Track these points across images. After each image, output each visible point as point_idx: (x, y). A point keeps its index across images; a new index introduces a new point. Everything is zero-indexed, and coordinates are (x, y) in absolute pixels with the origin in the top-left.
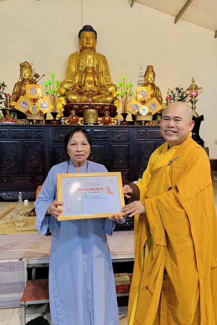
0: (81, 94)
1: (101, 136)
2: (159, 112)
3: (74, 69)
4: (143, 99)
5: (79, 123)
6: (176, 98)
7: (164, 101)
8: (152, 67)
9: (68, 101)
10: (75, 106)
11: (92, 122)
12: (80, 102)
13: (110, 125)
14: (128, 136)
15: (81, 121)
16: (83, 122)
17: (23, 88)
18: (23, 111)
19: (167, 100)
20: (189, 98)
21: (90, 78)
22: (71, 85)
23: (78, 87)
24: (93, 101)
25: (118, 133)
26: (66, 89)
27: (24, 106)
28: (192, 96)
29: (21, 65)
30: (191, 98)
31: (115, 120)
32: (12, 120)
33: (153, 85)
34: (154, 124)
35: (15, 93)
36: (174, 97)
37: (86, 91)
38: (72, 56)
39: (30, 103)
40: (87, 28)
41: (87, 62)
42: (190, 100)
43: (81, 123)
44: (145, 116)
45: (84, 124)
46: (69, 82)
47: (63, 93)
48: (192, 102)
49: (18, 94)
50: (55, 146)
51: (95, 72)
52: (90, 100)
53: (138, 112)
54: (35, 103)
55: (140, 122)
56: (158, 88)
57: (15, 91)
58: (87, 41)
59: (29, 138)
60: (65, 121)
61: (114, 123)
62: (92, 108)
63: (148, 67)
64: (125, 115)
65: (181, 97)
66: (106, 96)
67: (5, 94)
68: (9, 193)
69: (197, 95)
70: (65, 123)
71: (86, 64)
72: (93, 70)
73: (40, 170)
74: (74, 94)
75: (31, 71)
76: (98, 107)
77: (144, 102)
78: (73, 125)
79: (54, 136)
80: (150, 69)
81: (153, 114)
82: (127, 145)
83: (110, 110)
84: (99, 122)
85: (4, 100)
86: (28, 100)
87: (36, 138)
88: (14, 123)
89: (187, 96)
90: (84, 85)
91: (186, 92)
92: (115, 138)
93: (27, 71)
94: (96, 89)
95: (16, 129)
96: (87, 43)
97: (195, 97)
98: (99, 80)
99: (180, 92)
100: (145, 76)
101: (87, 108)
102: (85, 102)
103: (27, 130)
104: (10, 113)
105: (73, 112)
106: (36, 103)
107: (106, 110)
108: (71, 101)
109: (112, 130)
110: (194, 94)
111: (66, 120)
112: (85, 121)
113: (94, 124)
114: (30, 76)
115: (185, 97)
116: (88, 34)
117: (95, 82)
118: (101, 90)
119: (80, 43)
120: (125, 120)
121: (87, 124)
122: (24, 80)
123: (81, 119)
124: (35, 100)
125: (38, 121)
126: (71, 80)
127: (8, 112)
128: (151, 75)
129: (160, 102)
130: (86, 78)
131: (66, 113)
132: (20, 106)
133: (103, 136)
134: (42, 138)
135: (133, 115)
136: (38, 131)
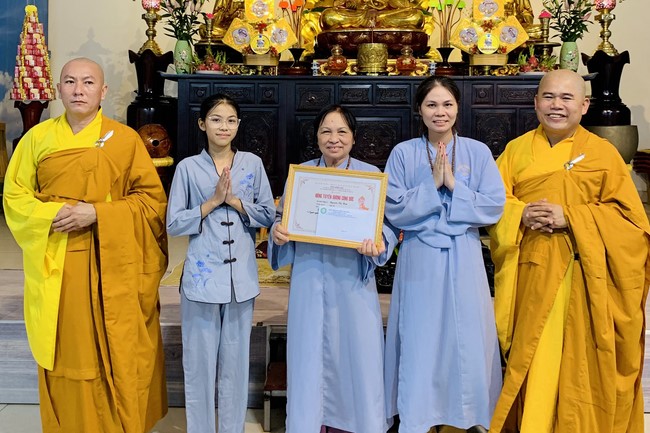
0: (353, 9)
1: (394, 100)
2: (525, 46)
4: (487, 19)
5: (348, 70)
6: (563, 15)
7: (537, 21)
9: (326, 26)
10: (340, 36)
11: (375, 69)
12: (351, 27)
13: (414, 75)
15: (353, 66)
16: (355, 68)
18: (239, 48)
19: (541, 18)
20: (594, 12)
24: (378, 24)
27: (241, 38)
28: (601, 9)
30: (598, 13)
31: (424, 63)
34: (513, 70)
35: (219, 9)
36: (559, 12)
37: (363, 3)
39: (253, 32)
42: (597, 18)
43: (353, 70)
44: (488, 56)
45: (358, 73)
48: (602, 22)
49: (226, 11)
50: (299, 118)
52: (372, 23)
53: (476, 48)
54: (261, 31)
55: (480, 68)
57: (220, 4)
59: (249, 102)
60: (319, 69)
61: (422, 69)
62: (376, 41)
64: (445, 51)
65: (574, 12)
66: (406, 12)
67: (204, 14)
69: (614, 5)
70: (319, 71)
74: (339, 10)
76: (388, 36)
77: (488, 26)
78: (335, 75)
79: (298, 97)
81: (509, 50)
83: (411, 43)
84: (389, 69)
86: (249, 27)
87: (263, 102)
88: (221, 73)
89: (589, 9)
95: (224, 86)
97: (610, 10)
99: (570, 3)
101: (365, 41)
102: (361, 27)
103: (245, 86)
105: (337, 49)
106: (264, 33)
107: (406, 43)
108: (332, 24)
110: (605, 3)
111: (323, 66)
112: (360, 68)
113: (380, 74)
115: (585, 12)
120: (445, 63)
121: (365, 74)
123: (352, 62)
124: (261, 27)
125: (266, 68)
129: (525, 22)
131: (322, 51)
132: (232, 40)
133: (398, 99)
134: (274, 102)
135: (463, 52)
136: (266, 90)
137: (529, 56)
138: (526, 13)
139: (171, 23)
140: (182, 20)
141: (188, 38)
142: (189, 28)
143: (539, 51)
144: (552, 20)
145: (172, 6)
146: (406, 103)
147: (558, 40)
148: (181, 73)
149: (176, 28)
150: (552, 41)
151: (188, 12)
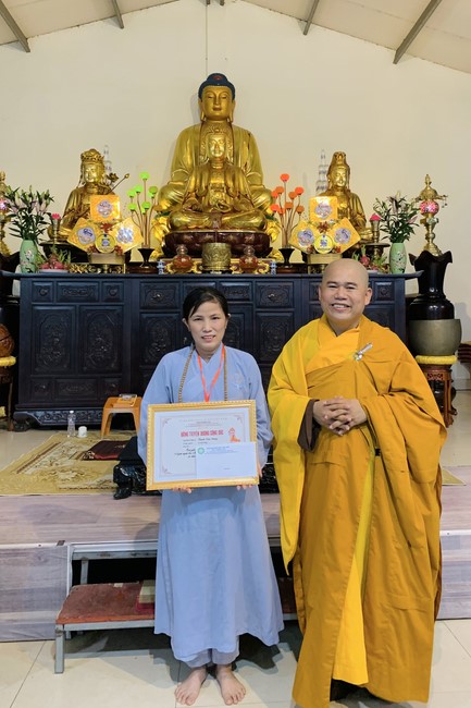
0: (199, 212)
1: (236, 297)
2: (358, 247)
3: (188, 160)
4: (323, 222)
5: (194, 269)
6: (391, 218)
7: (368, 225)
8: (344, 155)
9: (173, 227)
10: (186, 237)
11: (219, 268)
12: (197, 228)
13: (256, 273)
14: (291, 296)
15: (198, 265)
16: (201, 267)
17: (85, 202)
18: (84, 247)
19: (371, 221)
20: (419, 216)
21: (218, 181)
22: (180, 193)
23: (193, 198)
24: (222, 226)
25: (272, 289)
26: (171, 200)
27: (86, 237)
28: (425, 213)
29: (82, 157)
30: (423, 217)
31: (266, 262)
32: (60, 265)
33: (346, 191)
35: (70, 211)
36: (388, 215)
37: (209, 206)
38: (185, 134)
39: (98, 232)
40: (217, 80)
41: (213, 148)
42: (422, 222)
43: (198, 269)
44: (324, 255)
45: (204, 272)
46: (177, 188)
47: (165, 208)
48: (427, 225)
49: (76, 214)
50: (145, 316)
51: (228, 169)
52: (216, 224)
53: (313, 248)
54: (106, 231)
55: (317, 267)
56: (355, 198)
57: (70, 206)
58: (215, 103)
59: (93, 300)
60: (166, 267)
61: (264, 268)
62: (220, 240)
63: (335, 156)
64: (287, 252)
65: (401, 215)
66: (249, 215)
67: (49, 214)
68: (51, 413)
69: (437, 210)
70: (165, 270)
71: (210, 153)
72: (224, 163)
73: (113, 365)
74: (186, 212)
75: (103, 168)
76: (231, 237)
77: (323, 228)
78: (181, 273)
79: (143, 295)
80: (338, 160)
81: (343, 250)
82: (289, 315)
83: (254, 244)
84: (232, 268)
85: (47, 226)
86: (94, 227)
87: (108, 300)
88: (65, 271)
89: (415, 213)
90: (206, 193)
91: (412, 205)
92: (265, 300)
93: (93, 167)
94: (229, 202)
95: (67, 284)
96: (215, 109)
97: (433, 214)
98: (237, 183)
99: (398, 206)
100: (329, 173)
101: (211, 241)
102: (207, 228)
103: (89, 284)
104: (58, 252)
105: (182, 248)
106: (110, 232)
108: (179, 225)
109: (259, 284)
110: (430, 208)
111: (169, 265)
112: (205, 267)
113: (224, 272)
114: (100, 177)
115: (411, 215)
116: (218, 91)
117: (228, 188)
118: (240, 202)
119: (201, 107)
120: (287, 263)
121: (209, 272)
122: (87, 185)
123: (198, 261)
124: (107, 227)
125: (113, 267)
126: (181, 184)
127: (54, 250)
128: (341, 172)
129: (357, 225)
130: (209, 179)
131: (169, 251)
132: (77, 239)
133: (240, 296)
134: (118, 300)
135: (303, 253)
136: (111, 288)
137: (361, 255)
138: (359, 218)
139: (17, 223)
140: (28, 219)
141: (34, 238)
142: (34, 229)
143: (370, 251)
144: (381, 223)
145: (16, 206)
146: (248, 300)
147: (388, 241)
148: (26, 272)
149: (22, 228)
150: (382, 242)
151: (34, 213)
